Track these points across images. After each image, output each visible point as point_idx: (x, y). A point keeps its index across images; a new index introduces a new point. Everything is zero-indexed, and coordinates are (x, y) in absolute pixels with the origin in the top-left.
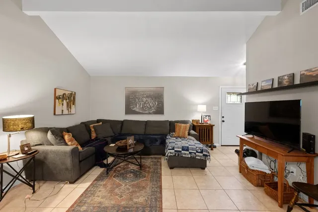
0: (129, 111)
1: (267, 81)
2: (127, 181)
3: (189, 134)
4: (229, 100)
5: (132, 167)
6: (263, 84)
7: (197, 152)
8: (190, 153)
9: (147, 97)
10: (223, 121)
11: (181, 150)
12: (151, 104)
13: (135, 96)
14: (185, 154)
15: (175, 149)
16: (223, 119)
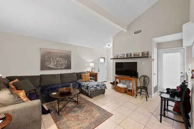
0: (43, 67)
1: (122, 54)
2: (79, 112)
3: (91, 79)
4: (100, 61)
5: (70, 105)
6: (121, 55)
7: (103, 86)
8: (100, 87)
9: (60, 57)
10: (99, 71)
11: (96, 87)
12: (62, 62)
13: (50, 56)
14: (98, 88)
15: (94, 87)
16: (99, 70)
